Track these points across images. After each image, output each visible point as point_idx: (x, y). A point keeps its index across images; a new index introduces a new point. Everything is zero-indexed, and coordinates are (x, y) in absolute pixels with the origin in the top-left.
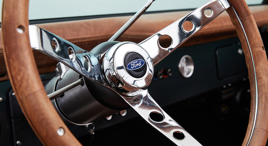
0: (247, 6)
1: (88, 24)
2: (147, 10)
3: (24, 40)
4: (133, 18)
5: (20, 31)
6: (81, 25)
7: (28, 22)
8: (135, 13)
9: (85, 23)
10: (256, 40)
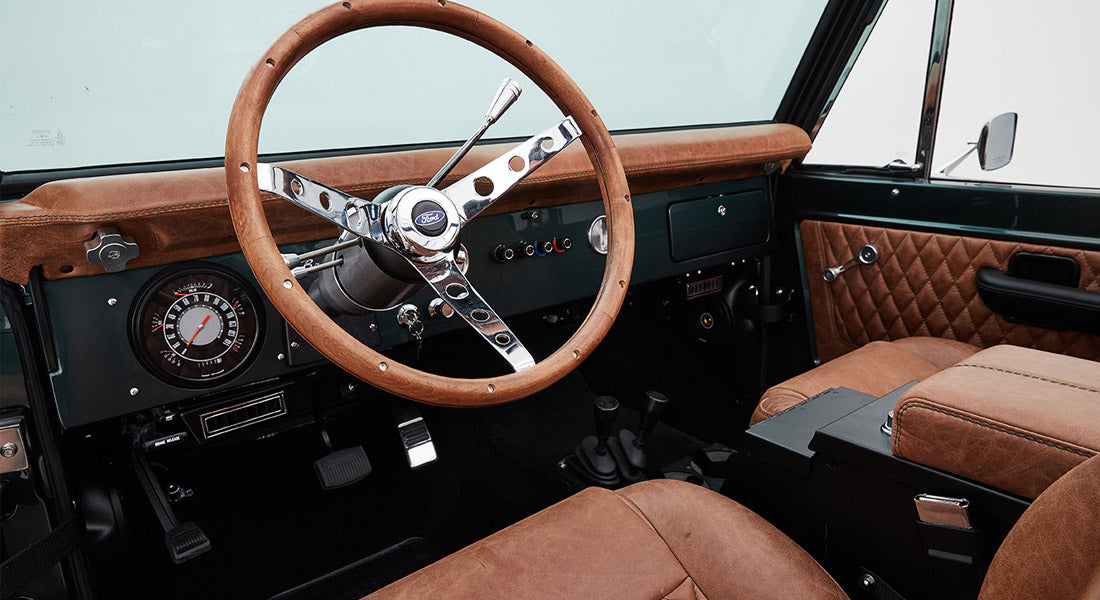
0: (606, 135)
1: (406, 159)
2: (482, 138)
3: (248, 180)
4: (460, 150)
5: (244, 169)
6: (394, 161)
7: (255, 158)
8: (465, 141)
9: (400, 156)
10: (617, 187)
